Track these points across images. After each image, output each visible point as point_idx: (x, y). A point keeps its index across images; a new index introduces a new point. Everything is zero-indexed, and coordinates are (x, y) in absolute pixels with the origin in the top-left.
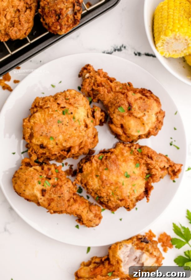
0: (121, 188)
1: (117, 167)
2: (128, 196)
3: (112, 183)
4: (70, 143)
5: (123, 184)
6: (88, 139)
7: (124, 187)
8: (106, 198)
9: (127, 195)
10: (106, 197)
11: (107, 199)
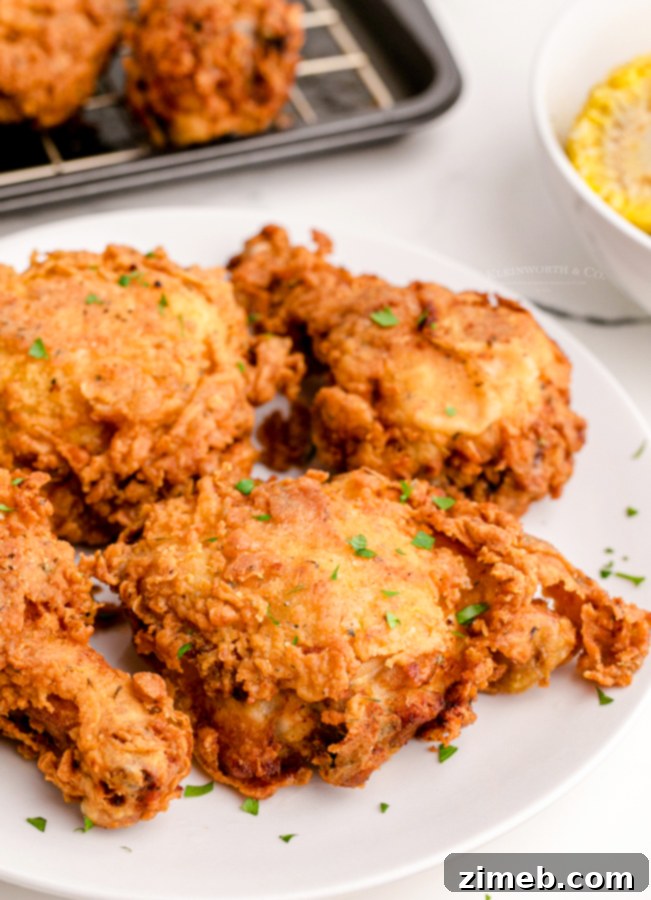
0: (321, 590)
1: (318, 515)
2: (352, 634)
3: (278, 566)
4: (116, 394)
5: (334, 576)
6: (205, 415)
7: (336, 588)
8: (232, 647)
9: (346, 624)
10: (234, 642)
11: (235, 651)
